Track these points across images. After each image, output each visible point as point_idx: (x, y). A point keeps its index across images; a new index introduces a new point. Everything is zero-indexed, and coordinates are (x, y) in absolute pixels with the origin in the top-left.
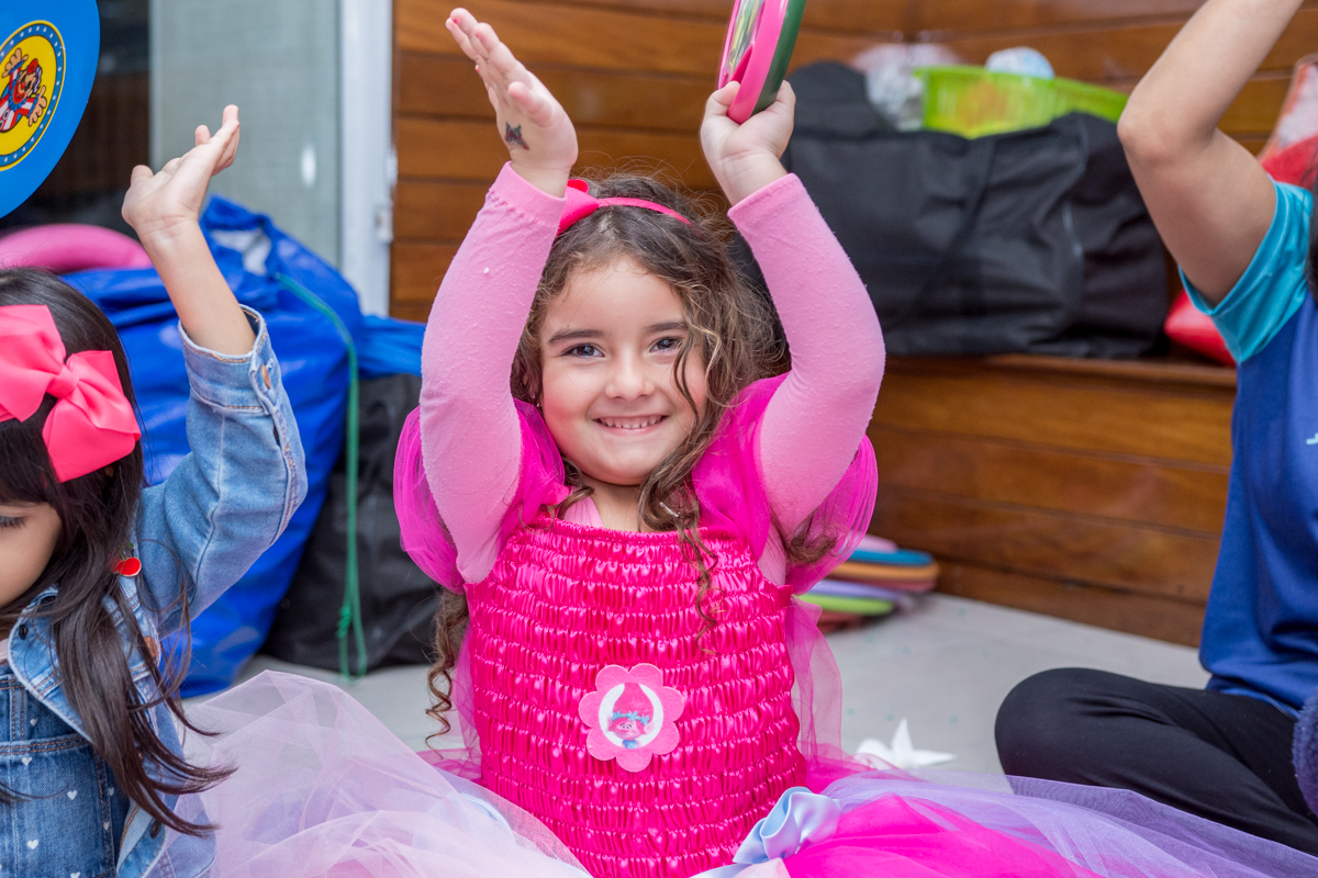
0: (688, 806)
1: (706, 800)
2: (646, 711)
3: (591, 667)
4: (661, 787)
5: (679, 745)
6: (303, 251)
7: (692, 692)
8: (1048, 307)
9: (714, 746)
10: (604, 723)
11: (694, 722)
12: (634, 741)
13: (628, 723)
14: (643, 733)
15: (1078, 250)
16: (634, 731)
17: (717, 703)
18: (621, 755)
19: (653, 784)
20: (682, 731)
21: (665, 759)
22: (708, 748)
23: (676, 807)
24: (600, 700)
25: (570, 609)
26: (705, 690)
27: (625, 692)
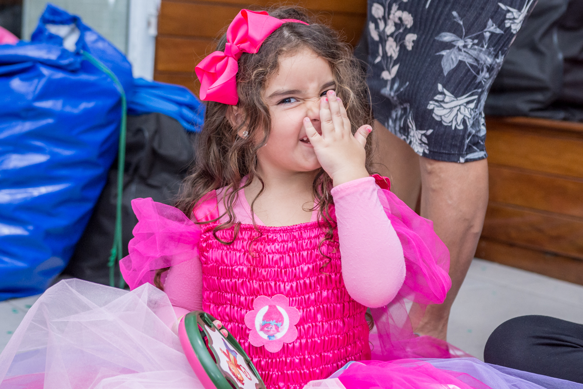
0: (302, 372)
1: (312, 368)
2: (280, 320)
3: (251, 298)
4: (288, 361)
5: (298, 338)
6: (100, 38)
7: (305, 310)
8: (542, 89)
9: (316, 339)
10: (258, 327)
11: (306, 326)
12: (273, 336)
13: (270, 326)
14: (278, 331)
15: (561, 56)
16: (273, 331)
17: (319, 316)
18: (267, 343)
19: (284, 359)
20: (300, 331)
21: (290, 346)
22: (313, 340)
23: (296, 372)
24: (256, 314)
25: (239, 267)
26: (312, 309)
27: (268, 310)
